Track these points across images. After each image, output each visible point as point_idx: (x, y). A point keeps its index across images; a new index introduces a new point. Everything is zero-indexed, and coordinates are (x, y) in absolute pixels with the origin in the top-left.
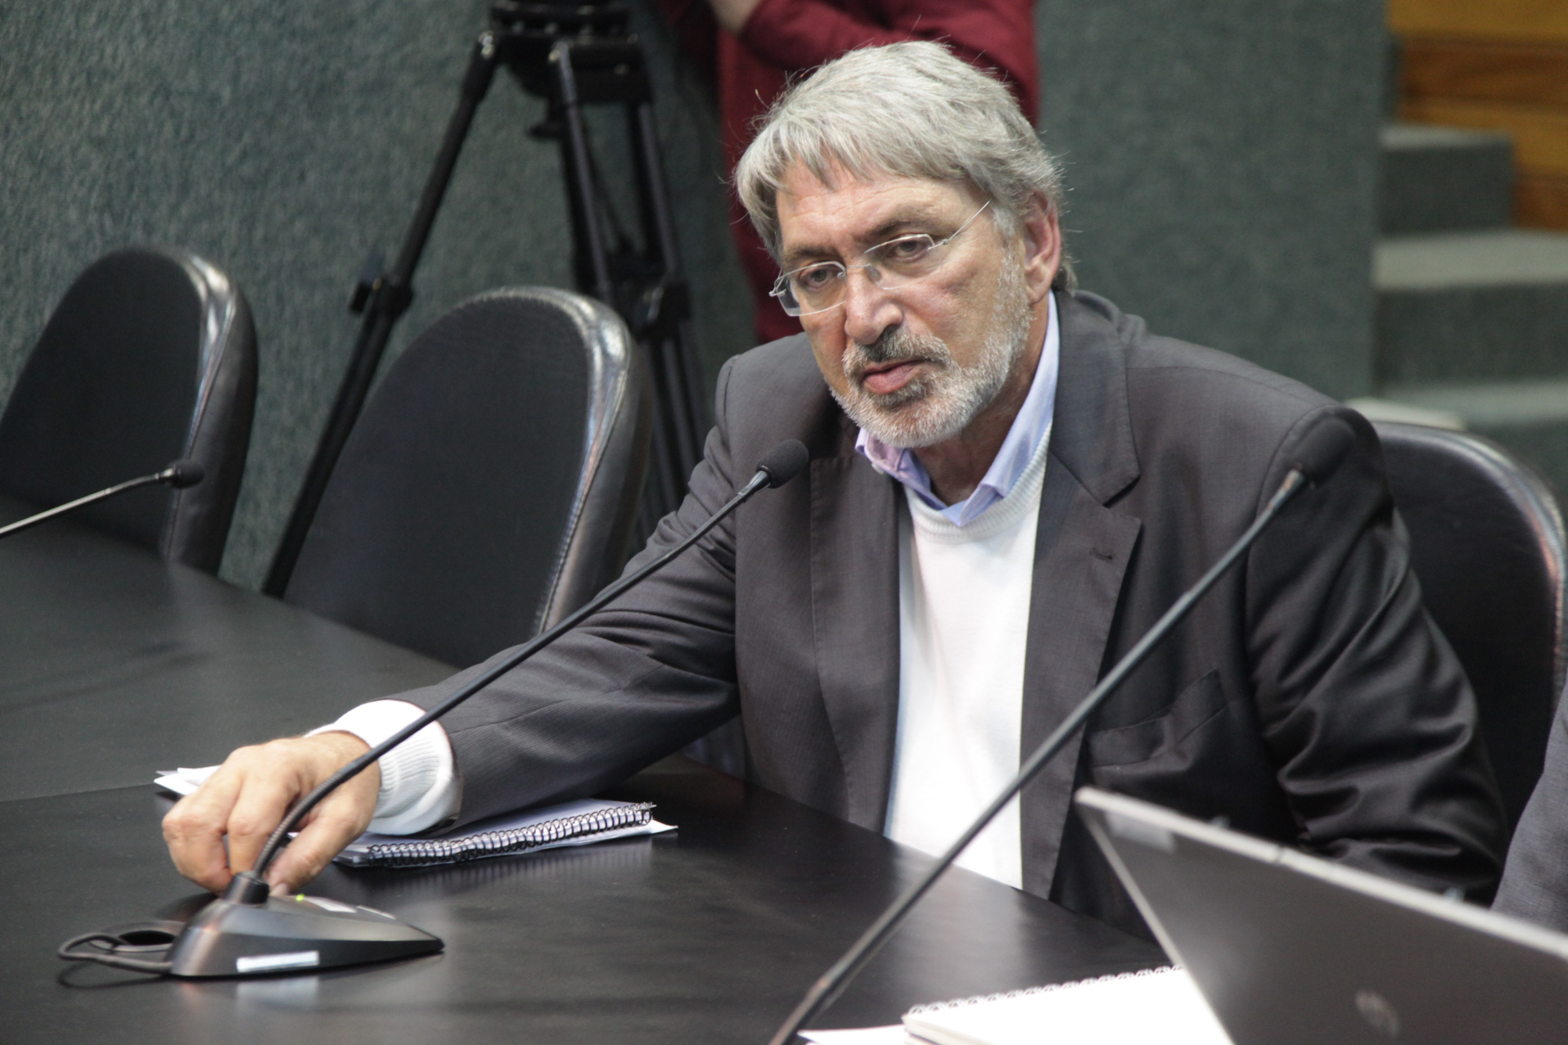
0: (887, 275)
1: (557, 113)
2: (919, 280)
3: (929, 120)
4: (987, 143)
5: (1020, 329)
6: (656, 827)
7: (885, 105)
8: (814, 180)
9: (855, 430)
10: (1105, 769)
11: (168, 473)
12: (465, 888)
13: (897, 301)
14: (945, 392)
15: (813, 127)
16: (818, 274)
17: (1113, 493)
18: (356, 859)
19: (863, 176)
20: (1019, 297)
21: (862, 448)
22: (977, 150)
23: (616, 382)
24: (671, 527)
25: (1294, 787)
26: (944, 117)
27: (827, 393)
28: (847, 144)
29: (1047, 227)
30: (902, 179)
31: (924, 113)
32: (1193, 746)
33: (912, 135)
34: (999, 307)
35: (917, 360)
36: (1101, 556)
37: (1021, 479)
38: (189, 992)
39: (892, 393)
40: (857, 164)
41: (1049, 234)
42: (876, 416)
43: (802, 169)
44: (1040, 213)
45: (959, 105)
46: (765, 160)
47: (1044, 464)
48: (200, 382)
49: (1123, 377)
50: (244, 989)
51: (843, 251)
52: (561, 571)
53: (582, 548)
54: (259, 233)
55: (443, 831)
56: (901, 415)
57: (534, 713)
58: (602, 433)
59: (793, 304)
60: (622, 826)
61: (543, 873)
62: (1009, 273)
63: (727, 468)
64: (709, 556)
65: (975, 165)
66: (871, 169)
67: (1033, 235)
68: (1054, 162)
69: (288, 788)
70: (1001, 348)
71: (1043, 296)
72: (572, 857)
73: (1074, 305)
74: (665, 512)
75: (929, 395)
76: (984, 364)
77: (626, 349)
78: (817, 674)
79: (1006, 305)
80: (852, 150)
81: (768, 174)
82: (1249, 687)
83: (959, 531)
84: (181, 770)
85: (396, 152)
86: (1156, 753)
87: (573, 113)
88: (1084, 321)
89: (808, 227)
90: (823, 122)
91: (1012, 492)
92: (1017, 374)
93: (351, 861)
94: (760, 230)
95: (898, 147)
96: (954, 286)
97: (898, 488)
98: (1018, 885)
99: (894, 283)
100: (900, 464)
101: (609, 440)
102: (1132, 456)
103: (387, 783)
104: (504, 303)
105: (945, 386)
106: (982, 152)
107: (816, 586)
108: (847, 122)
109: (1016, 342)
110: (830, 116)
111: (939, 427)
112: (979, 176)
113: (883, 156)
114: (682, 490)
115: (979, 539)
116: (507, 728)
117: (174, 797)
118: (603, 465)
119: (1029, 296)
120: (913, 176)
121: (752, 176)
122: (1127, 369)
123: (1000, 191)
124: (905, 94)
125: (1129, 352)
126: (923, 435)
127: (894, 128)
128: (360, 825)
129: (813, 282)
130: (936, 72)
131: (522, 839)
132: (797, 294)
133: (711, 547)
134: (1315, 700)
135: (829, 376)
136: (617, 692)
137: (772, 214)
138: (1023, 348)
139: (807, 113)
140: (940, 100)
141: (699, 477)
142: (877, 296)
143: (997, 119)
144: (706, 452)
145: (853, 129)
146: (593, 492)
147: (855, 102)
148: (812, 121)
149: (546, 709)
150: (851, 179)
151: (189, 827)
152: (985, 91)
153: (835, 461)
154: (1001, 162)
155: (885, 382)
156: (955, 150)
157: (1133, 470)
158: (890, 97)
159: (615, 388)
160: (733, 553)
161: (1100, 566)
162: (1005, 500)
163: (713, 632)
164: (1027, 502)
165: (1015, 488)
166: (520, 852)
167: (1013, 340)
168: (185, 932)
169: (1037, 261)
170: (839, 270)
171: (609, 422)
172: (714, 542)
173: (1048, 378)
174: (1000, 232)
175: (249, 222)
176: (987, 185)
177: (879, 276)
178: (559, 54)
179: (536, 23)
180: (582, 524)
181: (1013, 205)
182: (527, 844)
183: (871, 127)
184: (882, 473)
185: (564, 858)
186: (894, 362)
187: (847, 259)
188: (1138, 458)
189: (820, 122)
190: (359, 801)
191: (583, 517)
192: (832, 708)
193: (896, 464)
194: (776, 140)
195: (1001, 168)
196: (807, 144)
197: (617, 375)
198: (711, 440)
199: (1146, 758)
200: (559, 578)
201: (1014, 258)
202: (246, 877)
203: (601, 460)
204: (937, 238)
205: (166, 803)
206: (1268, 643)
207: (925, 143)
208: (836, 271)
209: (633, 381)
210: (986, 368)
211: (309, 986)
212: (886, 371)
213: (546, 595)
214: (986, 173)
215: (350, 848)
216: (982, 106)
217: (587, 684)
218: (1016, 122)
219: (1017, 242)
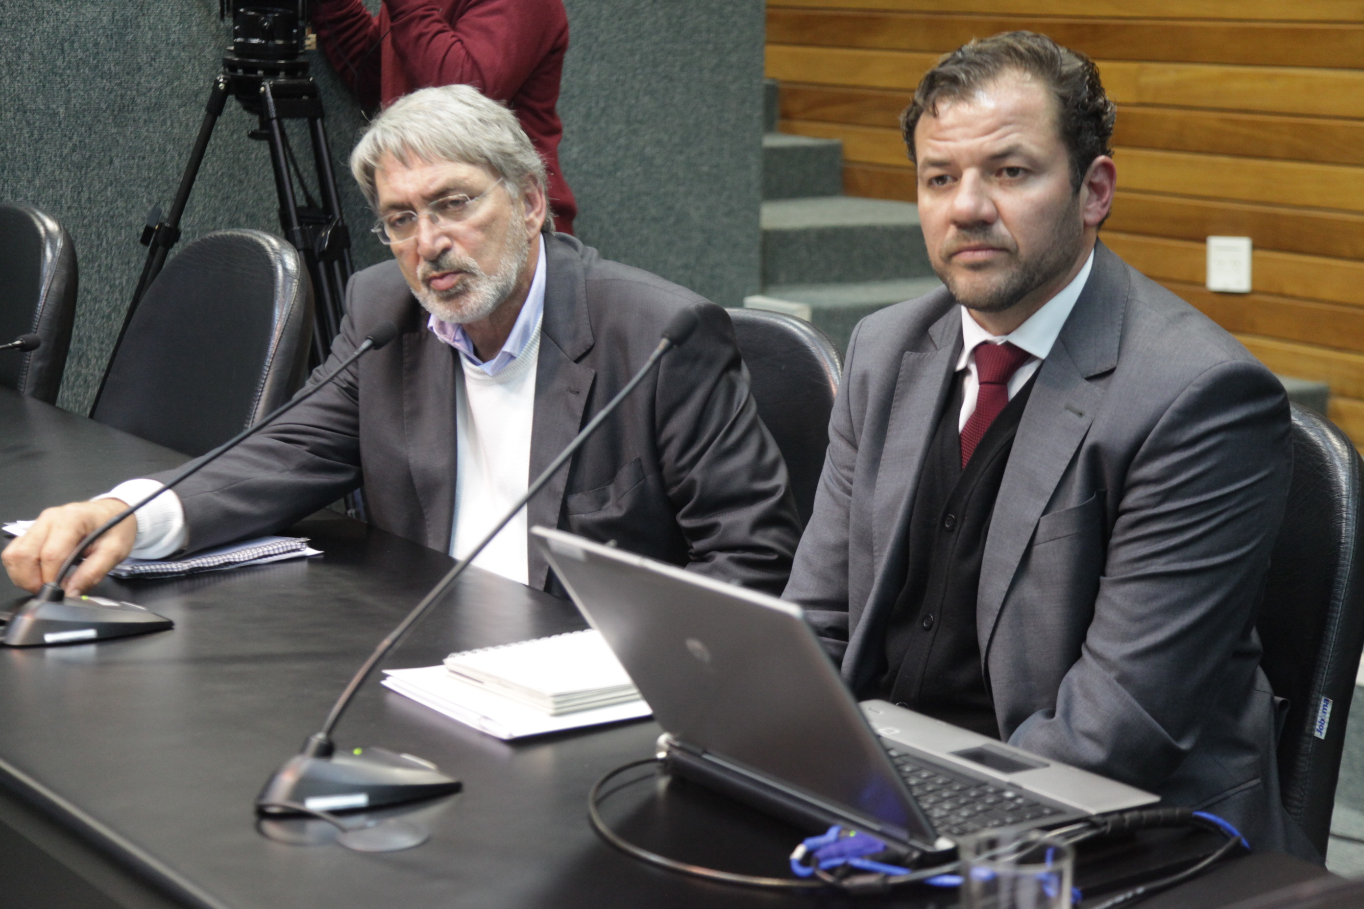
0: (442, 220)
1: (266, 123)
2: (461, 223)
3: (466, 128)
4: (501, 143)
5: (522, 254)
6: (310, 552)
7: (440, 119)
8: (398, 163)
9: (428, 315)
10: (576, 516)
11: (18, 342)
12: (191, 590)
13: (448, 235)
14: (477, 289)
15: (396, 131)
16: (401, 220)
17: (579, 354)
18: (124, 574)
19: (427, 161)
20: (522, 235)
21: (432, 328)
22: (495, 147)
23: (291, 286)
24: (320, 374)
25: (685, 523)
26: (476, 128)
27: (410, 292)
28: (417, 140)
29: (538, 195)
30: (450, 163)
31: (463, 124)
32: (626, 502)
33: (456, 136)
34: (509, 240)
35: (459, 271)
36: (572, 392)
37: (526, 347)
38: (16, 655)
39: (447, 290)
40: (423, 153)
41: (539, 200)
42: (437, 305)
43: (391, 157)
44: (533, 187)
45: (484, 121)
46: (367, 150)
47: (539, 338)
48: (42, 287)
49: (584, 285)
50: (50, 653)
51: (416, 205)
52: (259, 400)
53: (272, 386)
54: (85, 195)
55: (178, 557)
56: (452, 303)
57: (234, 486)
58: (283, 317)
59: (387, 238)
60: (289, 552)
61: (241, 580)
62: (516, 220)
63: (353, 338)
64: (344, 392)
65: (494, 156)
66: (431, 156)
67: (529, 200)
68: (541, 157)
69: (78, 532)
70: (510, 264)
71: (535, 237)
72: (258, 570)
73: (556, 242)
74: (319, 364)
75: (468, 291)
76: (501, 274)
77: (298, 267)
78: (408, 461)
79: (514, 239)
80: (421, 146)
81: (370, 159)
82: (658, 467)
83: (491, 378)
84: (19, 522)
85: (170, 147)
86: (605, 507)
87: (275, 123)
88: (562, 251)
89: (395, 191)
90: (403, 128)
91: (521, 355)
92: (521, 281)
93: (121, 575)
94: (366, 194)
95: (447, 143)
96: (484, 227)
97: (455, 352)
98: (526, 582)
99: (446, 224)
100: (455, 337)
101: (287, 321)
102: (590, 332)
103: (142, 528)
104: (224, 238)
105: (477, 286)
106: (498, 148)
107: (406, 409)
108: (417, 128)
109: (520, 261)
110: (407, 124)
111: (475, 311)
112: (496, 162)
113: (438, 148)
114: (328, 352)
115: (502, 383)
116: (217, 495)
117: (12, 537)
118: (284, 336)
119: (527, 235)
120: (457, 161)
121: (360, 160)
122: (586, 280)
123: (509, 172)
124: (452, 113)
125: (587, 270)
126: (466, 315)
127: (445, 132)
128: (124, 553)
129: (398, 224)
130: (470, 101)
131: (227, 561)
132: (389, 232)
133: (344, 386)
134: (696, 473)
135: (410, 281)
136: (287, 473)
137: (372, 183)
138: (524, 266)
139: (393, 122)
140: (472, 117)
141: (337, 344)
142: (437, 231)
143: (507, 130)
144: (342, 328)
145: (420, 132)
146: (278, 352)
147: (421, 117)
148: (396, 127)
149: (242, 483)
150: (420, 162)
151: (19, 559)
152: (500, 113)
153: (417, 335)
154: (510, 155)
155: (443, 283)
156: (482, 146)
157: (590, 340)
158: (442, 114)
159: (291, 290)
160: (357, 388)
161: (572, 397)
162: (517, 359)
163: (345, 436)
164: (530, 360)
165: (523, 352)
166: (226, 568)
167: (518, 260)
168: (13, 619)
169: (532, 215)
170: (413, 216)
171: (287, 311)
172: (346, 383)
173: (539, 286)
174: (510, 196)
175: (78, 190)
176: (501, 168)
177: (437, 220)
178: (266, 88)
179: (253, 69)
180: (271, 371)
181: (517, 180)
182: (230, 563)
183: (432, 131)
184: (443, 342)
185: (253, 571)
186: (446, 271)
187: (418, 209)
188: (593, 333)
189: (401, 128)
190: (123, 539)
191: (272, 367)
192: (417, 482)
193: (452, 337)
194: (375, 139)
195: (509, 158)
196: (393, 141)
197: (292, 282)
198: (344, 321)
199: (600, 509)
200: (258, 404)
201: (518, 212)
202: (51, 584)
203: (282, 333)
204: (472, 198)
205: (6, 540)
206: (669, 441)
207: (465, 143)
208: (411, 216)
209: (301, 285)
210: (502, 276)
211: (91, 649)
212: (442, 277)
213: (250, 415)
214: (500, 161)
215: (119, 567)
216: (498, 122)
217: (268, 468)
218: (519, 134)
219: (520, 203)
